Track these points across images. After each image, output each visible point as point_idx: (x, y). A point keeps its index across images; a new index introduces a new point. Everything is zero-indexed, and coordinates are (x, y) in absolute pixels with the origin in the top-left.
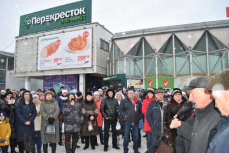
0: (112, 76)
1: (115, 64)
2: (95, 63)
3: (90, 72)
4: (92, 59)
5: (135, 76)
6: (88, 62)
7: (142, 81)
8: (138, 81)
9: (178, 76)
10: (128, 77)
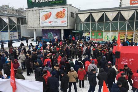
1: (78, 25)
2: (69, 24)
3: (66, 28)
6: (65, 24)
7: (90, 33)
9: (105, 31)
10: (84, 31)
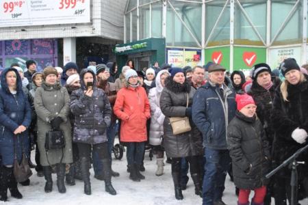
0: (135, 42)
1: (142, 17)
4: (91, 6)
5: (184, 44)
6: (82, 11)
8: (191, 55)
9: (275, 43)
10: (170, 44)
